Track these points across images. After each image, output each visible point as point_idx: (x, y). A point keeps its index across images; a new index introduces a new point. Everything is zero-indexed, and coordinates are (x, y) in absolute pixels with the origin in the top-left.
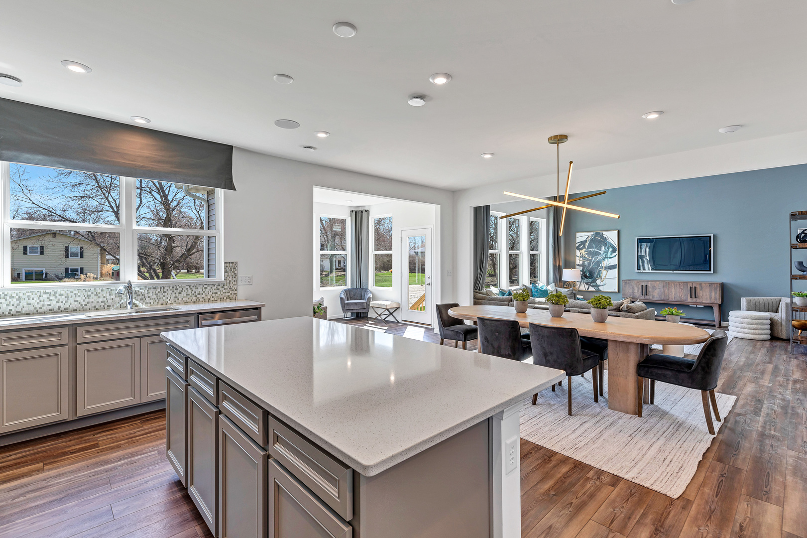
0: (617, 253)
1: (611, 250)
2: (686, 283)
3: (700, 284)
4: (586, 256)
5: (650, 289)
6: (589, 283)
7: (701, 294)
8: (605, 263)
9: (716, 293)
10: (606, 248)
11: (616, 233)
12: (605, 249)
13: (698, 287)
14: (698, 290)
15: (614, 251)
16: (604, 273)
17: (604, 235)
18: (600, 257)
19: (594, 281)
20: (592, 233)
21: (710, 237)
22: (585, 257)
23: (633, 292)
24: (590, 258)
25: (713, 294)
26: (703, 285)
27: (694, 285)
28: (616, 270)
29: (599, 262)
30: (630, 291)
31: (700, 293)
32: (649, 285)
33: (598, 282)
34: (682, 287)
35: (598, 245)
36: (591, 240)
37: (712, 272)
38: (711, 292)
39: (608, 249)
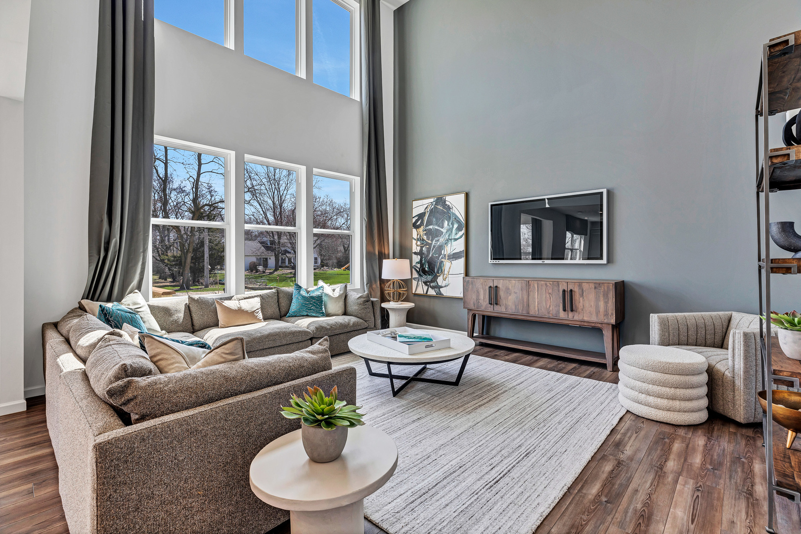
0: (463, 231)
1: (456, 226)
2: (556, 282)
3: (580, 283)
4: (425, 237)
5: (502, 294)
6: (428, 282)
7: (581, 304)
8: (448, 250)
9: (606, 303)
10: (450, 224)
11: (462, 197)
12: (448, 225)
13: (576, 289)
14: (577, 296)
15: (459, 229)
16: (447, 264)
17: (447, 203)
18: (442, 240)
19: (434, 280)
20: (432, 200)
21: (601, 193)
22: (423, 240)
23: (478, 299)
24: (430, 242)
25: (602, 304)
26: (585, 286)
27: (570, 287)
28: (462, 261)
29: (441, 248)
30: (474, 297)
31: (579, 301)
32: (500, 286)
33: (440, 281)
34: (550, 291)
35: (440, 219)
36: (431, 211)
37: (604, 261)
38: (597, 300)
39: (453, 224)
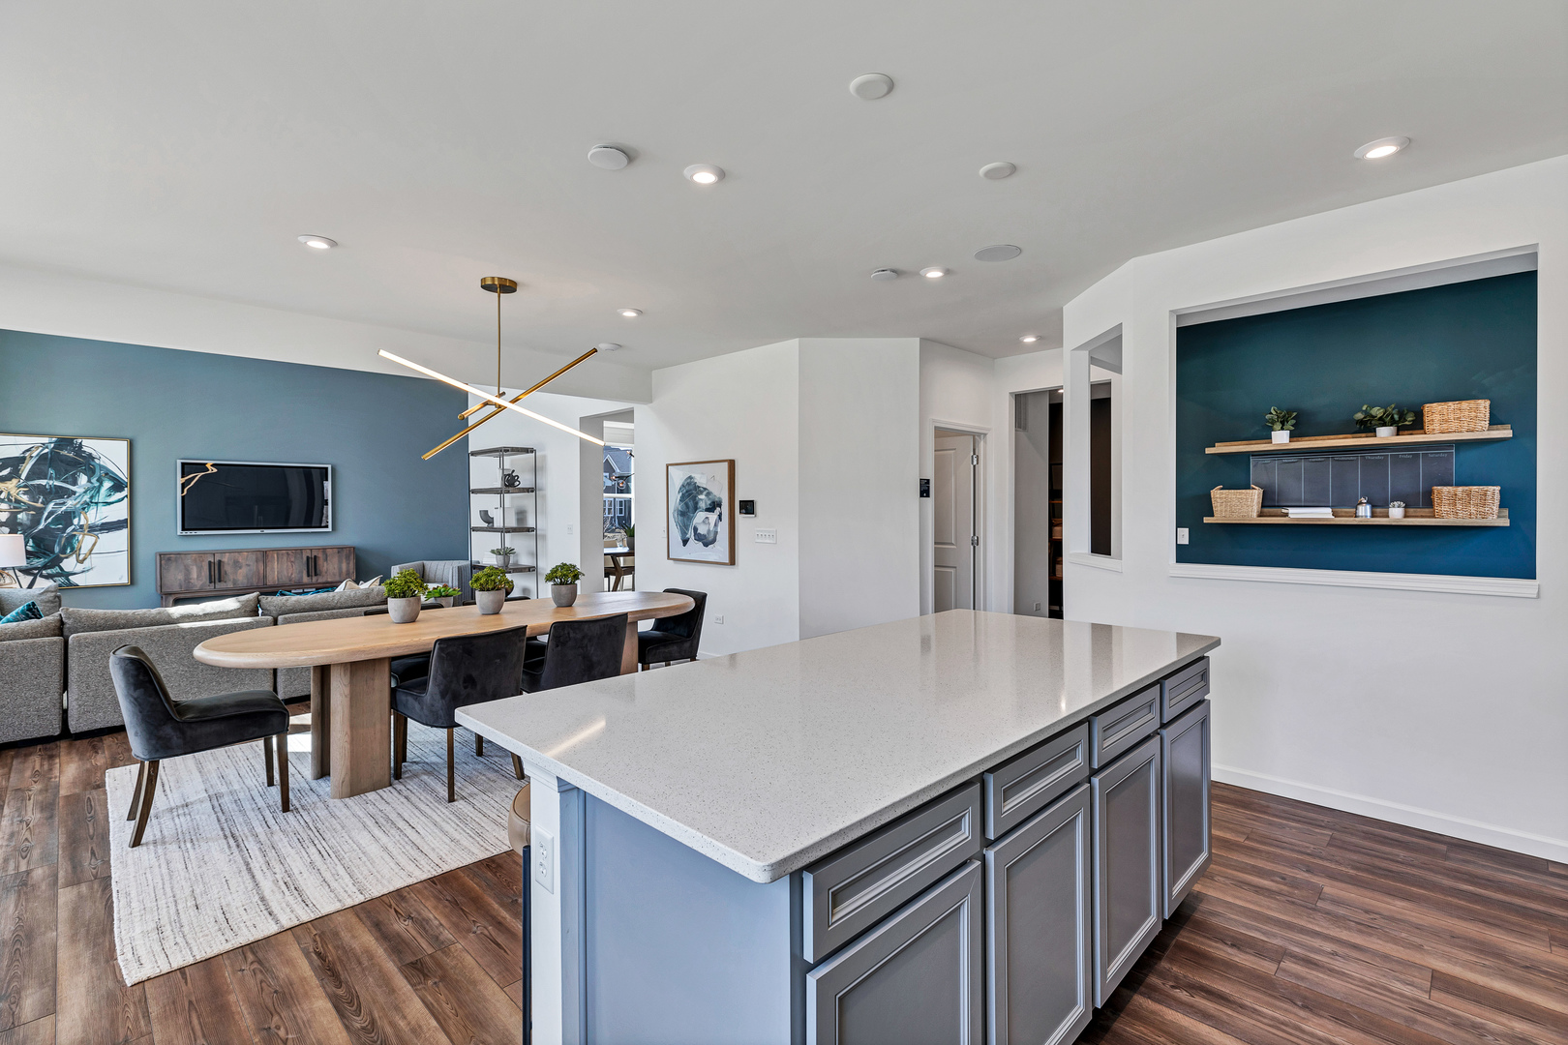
0: (126, 492)
1: (107, 484)
2: (299, 551)
3: (324, 549)
4: (25, 498)
5: (228, 568)
6: (36, 569)
7: (325, 568)
8: (94, 516)
9: (348, 564)
10: (94, 480)
11: (123, 445)
12: (89, 481)
13: (320, 555)
14: (320, 562)
15: (118, 486)
16: (86, 542)
17: (84, 449)
18: (70, 503)
19: (56, 562)
20: (46, 440)
21: (327, 468)
22: (18, 501)
23: (187, 579)
24: (39, 505)
25: (344, 566)
26: (329, 551)
27: (314, 553)
28: (124, 533)
29: (67, 518)
30: (180, 577)
31: (323, 566)
32: (226, 559)
33: (69, 564)
34: (293, 559)
35: (67, 472)
36: (42, 458)
37: (330, 529)
38: (340, 562)
39: (100, 481)
